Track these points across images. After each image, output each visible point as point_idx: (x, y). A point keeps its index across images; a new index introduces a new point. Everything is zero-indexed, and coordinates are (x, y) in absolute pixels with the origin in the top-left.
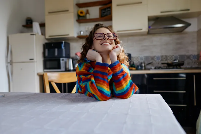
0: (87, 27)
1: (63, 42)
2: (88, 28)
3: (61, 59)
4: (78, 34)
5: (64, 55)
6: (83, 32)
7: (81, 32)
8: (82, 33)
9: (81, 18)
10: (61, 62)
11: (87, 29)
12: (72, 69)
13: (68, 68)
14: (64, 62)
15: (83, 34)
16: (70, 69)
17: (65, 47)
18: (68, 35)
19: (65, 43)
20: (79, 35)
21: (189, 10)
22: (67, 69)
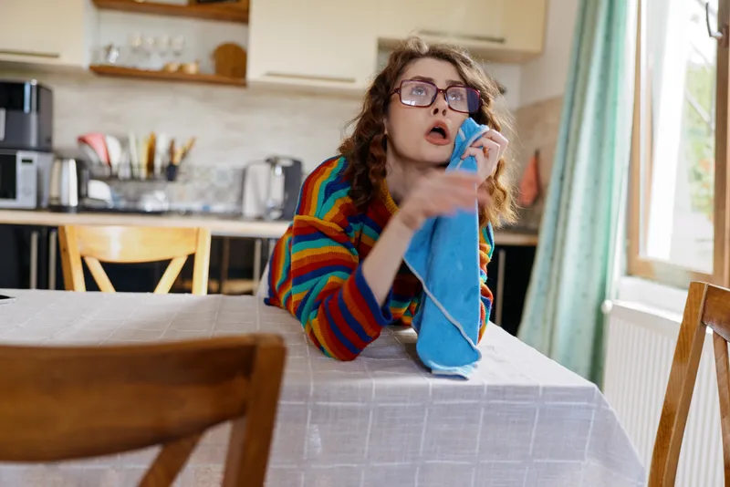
0: (138, 33)
1: (34, 83)
3: (21, 155)
4: (95, 54)
5: (33, 142)
6: (118, 49)
7: (109, 49)
8: (114, 54)
10: (21, 168)
11: (137, 43)
12: (74, 202)
13: (58, 199)
14: (31, 168)
15: (117, 59)
16: (64, 202)
18: (56, 56)
20: (101, 61)
21: (501, 41)
22: (54, 203)
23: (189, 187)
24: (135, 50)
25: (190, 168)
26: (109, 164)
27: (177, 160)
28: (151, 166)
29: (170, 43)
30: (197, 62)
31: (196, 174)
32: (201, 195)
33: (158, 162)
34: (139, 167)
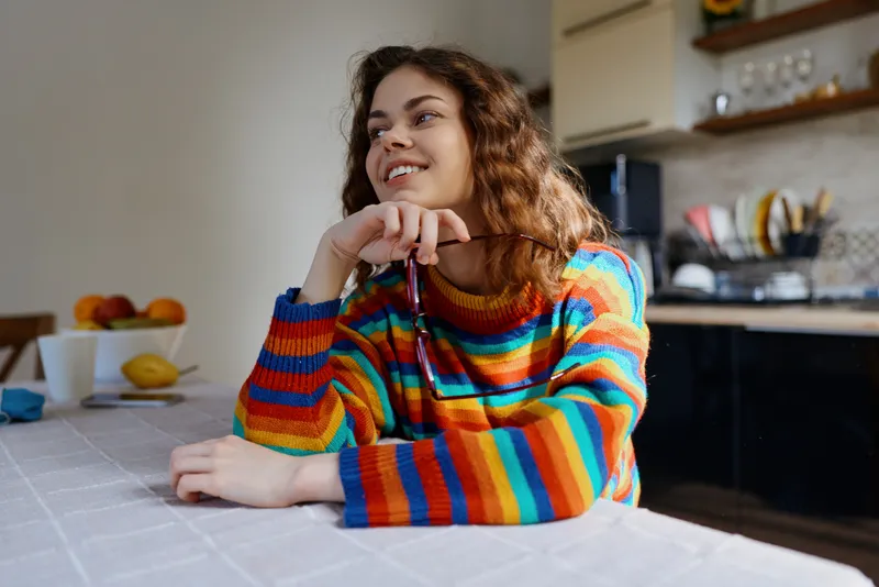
0: (749, 67)
1: (621, 161)
2: (757, 74)
5: (623, 226)
6: (729, 98)
7: (716, 98)
8: (721, 103)
9: (718, 26)
11: (747, 80)
15: (727, 106)
17: (628, 184)
18: (643, 124)
19: (628, 164)
20: (708, 114)
23: (843, 264)
24: (747, 91)
25: (842, 235)
26: (714, 243)
27: (798, 226)
28: (766, 239)
29: (795, 65)
30: (835, 80)
31: (855, 244)
32: (863, 274)
33: (774, 233)
34: (751, 241)
